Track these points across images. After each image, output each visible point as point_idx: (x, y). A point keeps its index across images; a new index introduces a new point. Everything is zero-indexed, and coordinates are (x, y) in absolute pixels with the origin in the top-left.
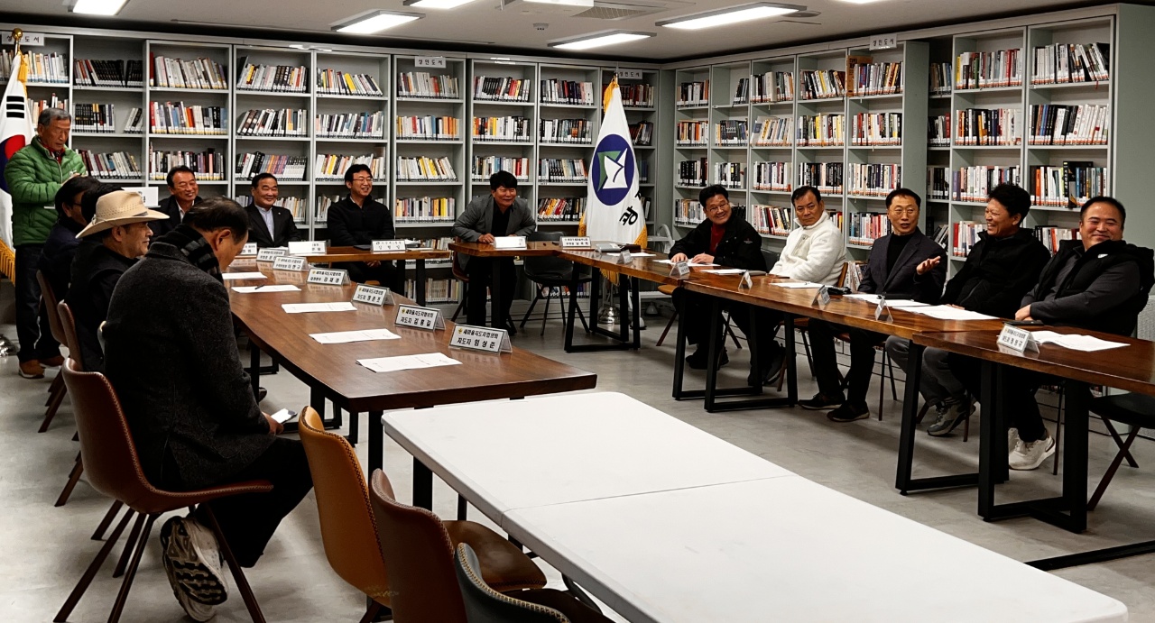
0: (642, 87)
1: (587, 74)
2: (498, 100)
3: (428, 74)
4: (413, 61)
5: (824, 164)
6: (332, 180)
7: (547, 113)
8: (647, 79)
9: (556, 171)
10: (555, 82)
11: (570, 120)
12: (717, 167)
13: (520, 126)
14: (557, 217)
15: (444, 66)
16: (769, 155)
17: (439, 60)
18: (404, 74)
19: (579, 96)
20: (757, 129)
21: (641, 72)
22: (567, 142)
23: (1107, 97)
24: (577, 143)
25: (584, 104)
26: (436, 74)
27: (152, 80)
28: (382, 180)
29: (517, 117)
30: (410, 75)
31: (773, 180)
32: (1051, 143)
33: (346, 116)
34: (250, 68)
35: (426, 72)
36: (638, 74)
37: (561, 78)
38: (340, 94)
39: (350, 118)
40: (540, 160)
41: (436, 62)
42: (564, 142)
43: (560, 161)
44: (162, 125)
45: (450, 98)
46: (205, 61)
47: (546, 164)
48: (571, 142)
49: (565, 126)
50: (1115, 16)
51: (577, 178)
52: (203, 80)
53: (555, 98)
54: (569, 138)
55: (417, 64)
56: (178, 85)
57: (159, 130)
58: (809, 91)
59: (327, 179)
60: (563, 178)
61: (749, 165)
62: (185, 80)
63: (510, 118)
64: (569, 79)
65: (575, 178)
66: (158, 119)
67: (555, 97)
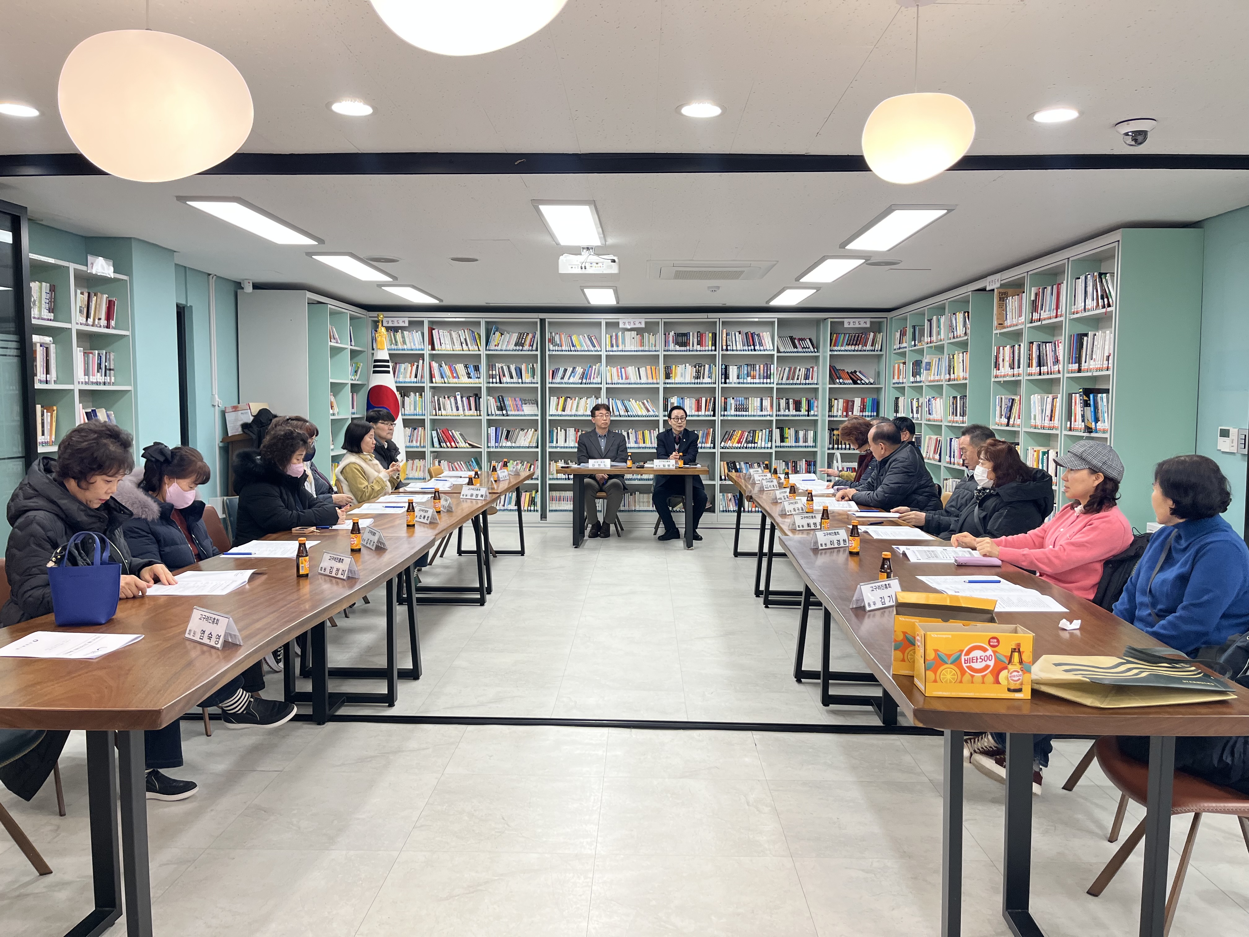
9: (742, 408)
14: (739, 445)
26: (639, 331)
30: (620, 334)
33: (574, 368)
37: (745, 330)
43: (747, 399)
47: (731, 401)
60: (747, 413)
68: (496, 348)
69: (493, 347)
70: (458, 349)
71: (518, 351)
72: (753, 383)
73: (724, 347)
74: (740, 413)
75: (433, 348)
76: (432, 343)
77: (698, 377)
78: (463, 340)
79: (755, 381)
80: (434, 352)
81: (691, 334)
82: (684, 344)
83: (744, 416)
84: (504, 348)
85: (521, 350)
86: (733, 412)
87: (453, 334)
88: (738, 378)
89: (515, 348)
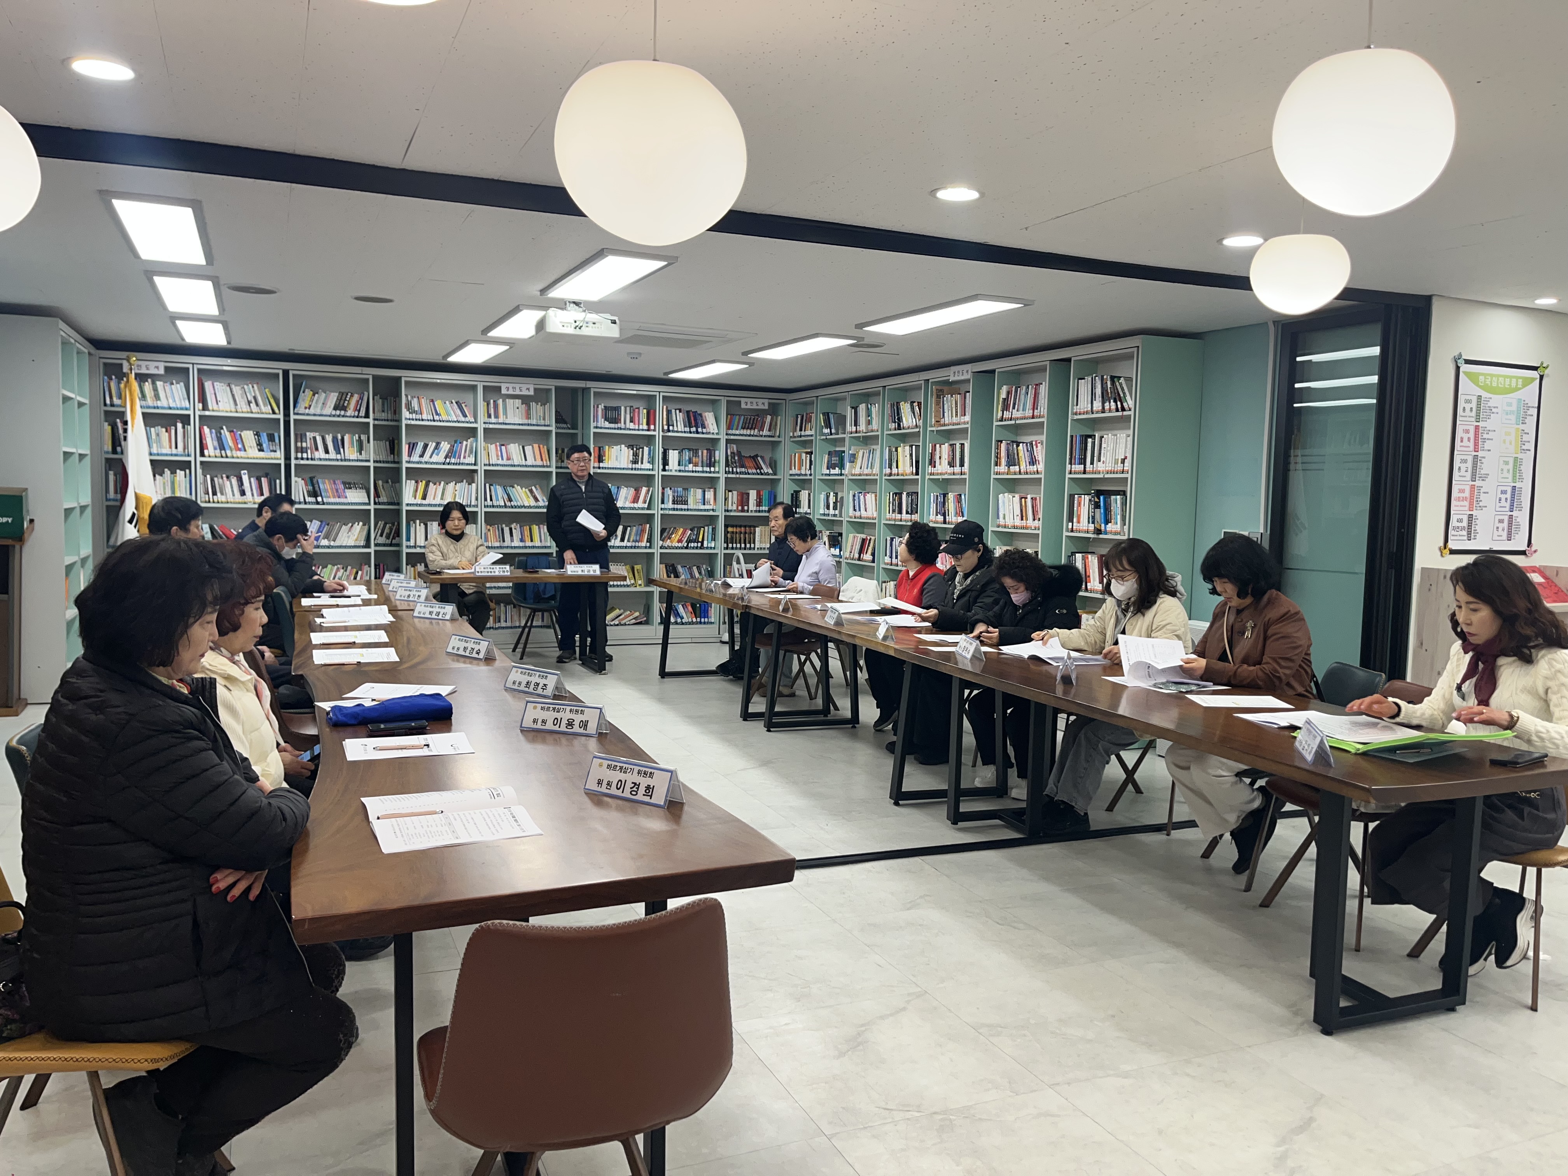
0: (769, 417)
1: (713, 404)
2: (621, 429)
3: (520, 401)
4: (499, 389)
5: (905, 493)
6: (420, 505)
7: (669, 443)
8: (774, 410)
10: (680, 412)
11: (689, 450)
12: (822, 496)
13: (635, 455)
16: (864, 484)
18: (494, 401)
19: (703, 426)
20: (852, 459)
21: (766, 402)
22: (688, 471)
23: (1130, 428)
24: (703, 472)
25: (709, 433)
27: (201, 405)
28: (474, 506)
29: (633, 446)
31: (862, 509)
32: (1085, 472)
34: (308, 393)
35: (518, 399)
36: (763, 404)
38: (434, 421)
39: (441, 445)
40: (663, 489)
41: (524, 389)
42: (685, 471)
44: (215, 449)
45: (537, 425)
46: (255, 386)
47: (669, 492)
48: (693, 472)
49: (687, 455)
50: (1138, 347)
51: (707, 507)
52: (253, 405)
54: (691, 467)
56: (229, 410)
57: (212, 453)
58: (895, 422)
59: (417, 505)
61: (845, 495)
62: (236, 404)
63: (623, 446)
64: (693, 408)
65: (702, 507)
66: (210, 442)
67: (680, 427)
68: (307, 411)
69: (302, 411)
70: (243, 410)
71: (339, 416)
72: (696, 472)
73: (666, 427)
74: (679, 506)
75: (205, 408)
76: (203, 399)
77: (635, 462)
78: (250, 398)
79: (700, 469)
80: (207, 413)
81: (623, 408)
82: (615, 420)
83: (681, 510)
84: (318, 412)
85: (343, 416)
86: (671, 506)
87: (237, 390)
88: (679, 465)
89: (334, 412)
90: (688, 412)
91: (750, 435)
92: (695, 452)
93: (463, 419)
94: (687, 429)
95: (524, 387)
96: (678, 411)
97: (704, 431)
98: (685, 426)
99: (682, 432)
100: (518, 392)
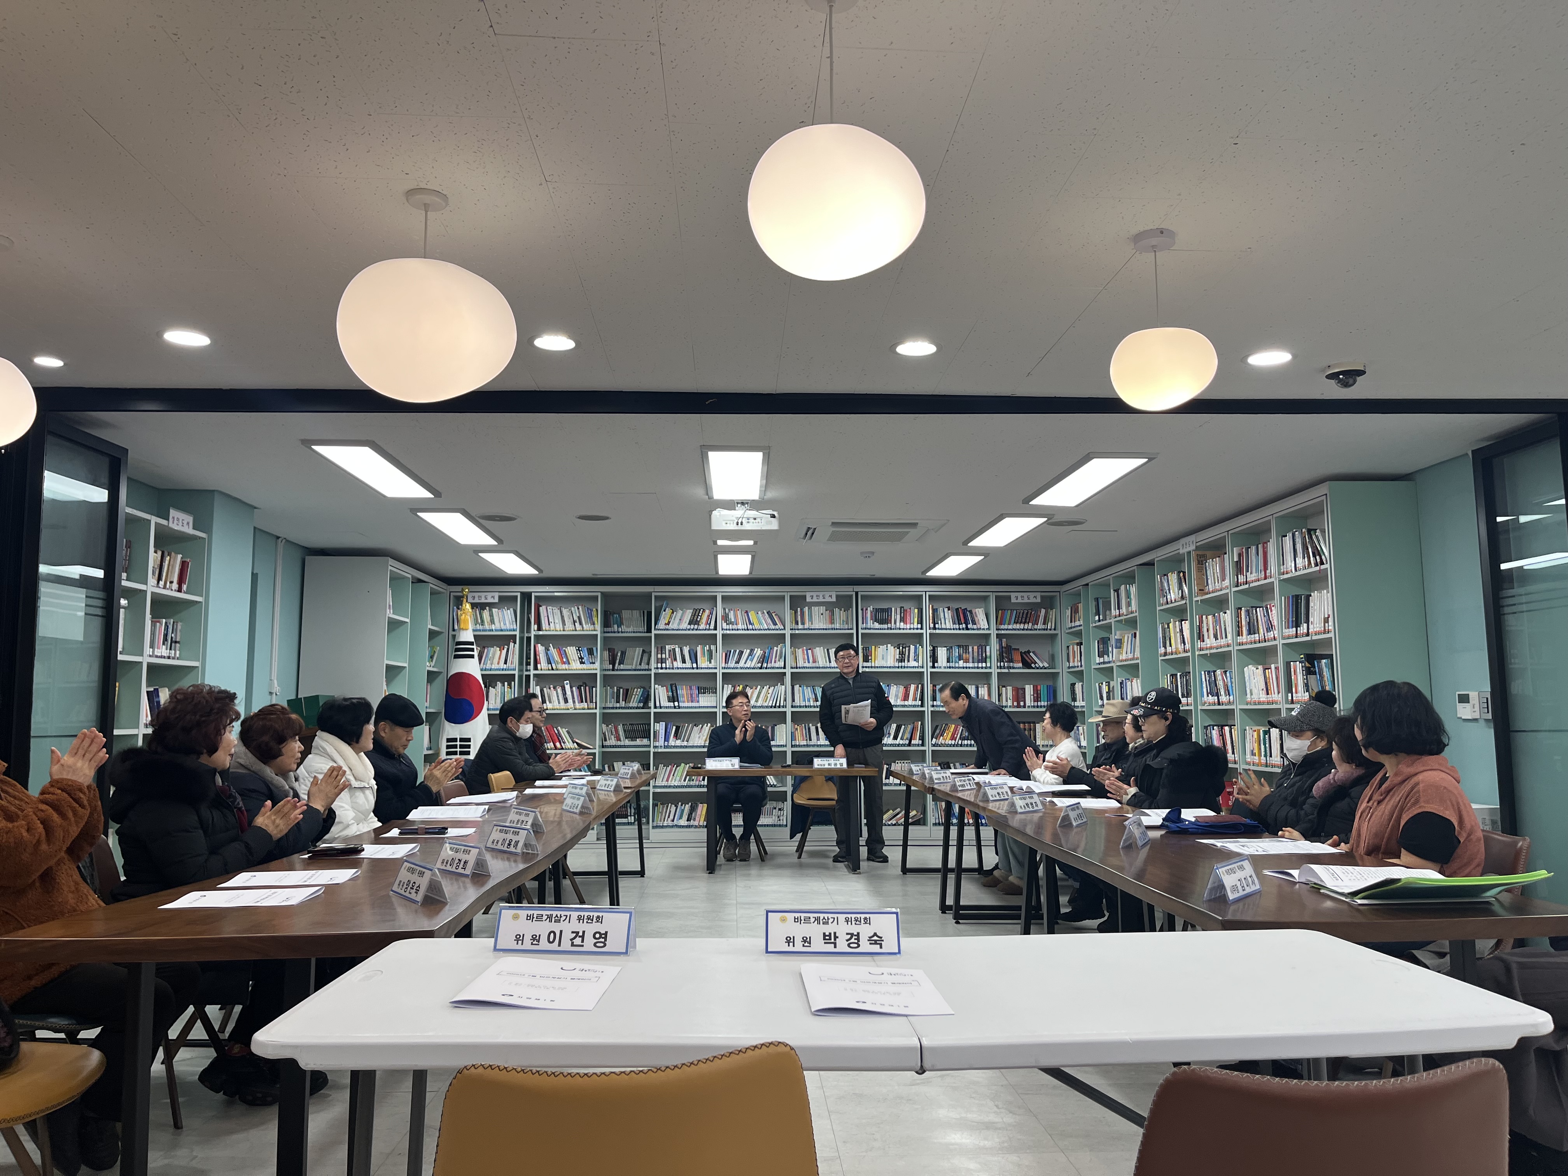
15: (834, 599)
17: (830, 594)
53: (947, 624)
55: (808, 599)
67: (949, 624)
90: (957, 610)
91: (1023, 629)
92: (966, 648)
93: (773, 627)
94: (957, 626)
95: (827, 594)
96: (946, 610)
97: (975, 627)
98: (954, 623)
99: (951, 629)
100: (821, 600)
